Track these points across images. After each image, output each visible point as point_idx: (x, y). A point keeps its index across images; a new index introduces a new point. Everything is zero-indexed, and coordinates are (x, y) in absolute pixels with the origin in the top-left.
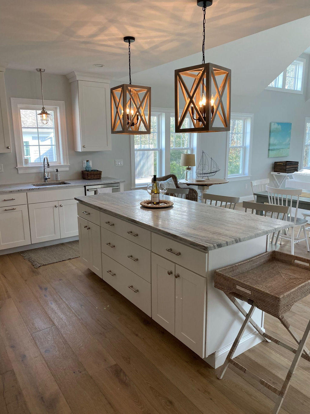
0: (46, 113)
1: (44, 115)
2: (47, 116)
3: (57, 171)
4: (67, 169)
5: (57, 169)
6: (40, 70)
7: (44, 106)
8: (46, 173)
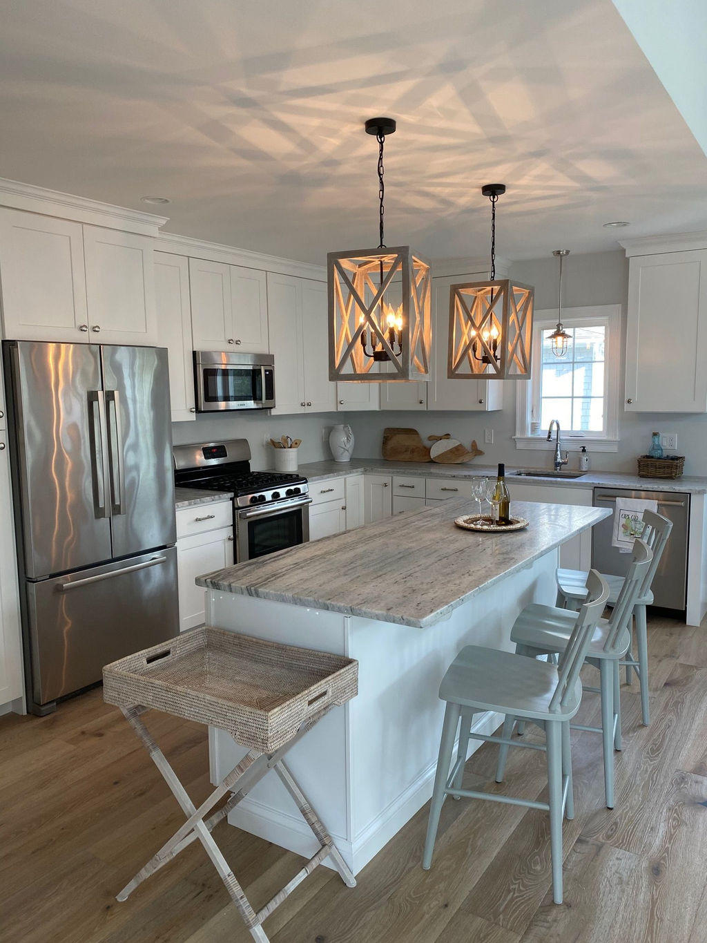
0: (564, 335)
1: (560, 339)
2: (565, 340)
3: (584, 450)
4: (615, 449)
5: (584, 447)
6: (558, 252)
7: (562, 321)
8: (559, 453)
